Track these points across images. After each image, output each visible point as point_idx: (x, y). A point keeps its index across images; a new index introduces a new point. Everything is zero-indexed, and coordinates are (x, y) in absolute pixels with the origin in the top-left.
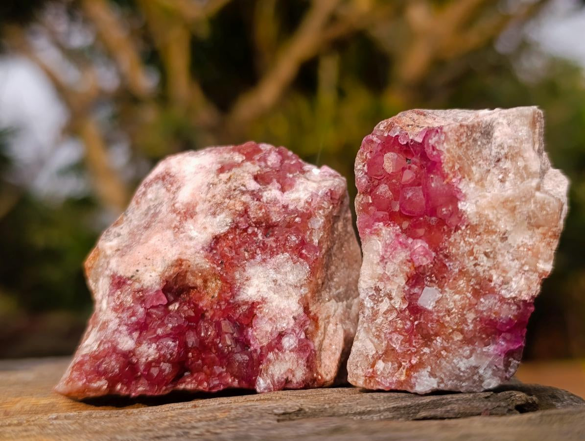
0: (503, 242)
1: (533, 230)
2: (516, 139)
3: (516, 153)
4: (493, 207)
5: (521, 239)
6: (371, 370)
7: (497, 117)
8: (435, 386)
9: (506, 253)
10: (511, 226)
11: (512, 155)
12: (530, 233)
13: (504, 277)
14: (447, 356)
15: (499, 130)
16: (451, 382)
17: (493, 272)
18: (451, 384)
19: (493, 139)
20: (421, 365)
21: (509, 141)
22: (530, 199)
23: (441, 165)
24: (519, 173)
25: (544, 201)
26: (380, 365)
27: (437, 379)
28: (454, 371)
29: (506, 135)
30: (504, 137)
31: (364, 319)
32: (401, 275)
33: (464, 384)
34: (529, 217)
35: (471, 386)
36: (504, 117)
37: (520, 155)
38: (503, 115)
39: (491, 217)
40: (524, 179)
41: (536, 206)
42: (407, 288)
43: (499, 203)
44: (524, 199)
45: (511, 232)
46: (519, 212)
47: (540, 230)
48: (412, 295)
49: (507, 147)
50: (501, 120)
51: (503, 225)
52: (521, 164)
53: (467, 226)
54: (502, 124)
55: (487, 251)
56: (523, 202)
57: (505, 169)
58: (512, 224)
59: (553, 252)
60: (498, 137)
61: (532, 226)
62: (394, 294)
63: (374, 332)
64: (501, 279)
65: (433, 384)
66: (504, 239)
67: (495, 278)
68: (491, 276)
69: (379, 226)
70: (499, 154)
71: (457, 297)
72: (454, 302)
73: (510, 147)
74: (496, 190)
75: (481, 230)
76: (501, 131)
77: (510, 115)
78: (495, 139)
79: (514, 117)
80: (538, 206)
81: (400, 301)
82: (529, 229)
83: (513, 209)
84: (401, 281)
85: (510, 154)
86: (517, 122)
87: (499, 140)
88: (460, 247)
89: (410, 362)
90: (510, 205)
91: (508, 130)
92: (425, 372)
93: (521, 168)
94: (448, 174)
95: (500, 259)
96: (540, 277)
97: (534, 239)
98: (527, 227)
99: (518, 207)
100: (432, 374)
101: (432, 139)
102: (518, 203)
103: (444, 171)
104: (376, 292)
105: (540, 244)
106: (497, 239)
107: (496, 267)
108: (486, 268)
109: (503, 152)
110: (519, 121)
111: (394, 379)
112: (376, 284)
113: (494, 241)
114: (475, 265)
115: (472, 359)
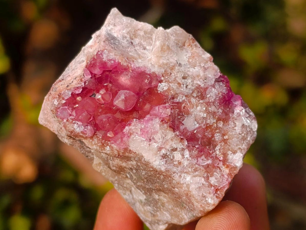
0: (182, 67)
1: (184, 48)
2: (127, 27)
3: (134, 31)
4: (161, 57)
5: (185, 57)
6: (213, 188)
7: (106, 29)
8: (242, 155)
9: (188, 69)
10: (176, 56)
11: (133, 35)
12: (184, 51)
13: (201, 78)
14: (229, 136)
15: (114, 32)
16: (243, 145)
17: (195, 82)
18: (245, 146)
19: (117, 38)
20: (225, 155)
21: (124, 31)
22: (168, 36)
23: (121, 65)
24: (146, 37)
25: (173, 31)
26: (213, 180)
27: (238, 151)
28: (239, 138)
29: (120, 31)
30: (120, 33)
31: (179, 174)
32: (168, 131)
33: (249, 139)
34: (177, 44)
35: (251, 136)
36: (109, 26)
37: (137, 30)
38: (107, 25)
39: (165, 62)
40: (150, 37)
41: (174, 37)
42: (178, 133)
43: (160, 52)
44: (167, 39)
45: (178, 59)
46: (172, 46)
47: (186, 45)
48: (183, 132)
49: (127, 34)
50: (109, 28)
51: (173, 60)
52: (142, 33)
53: (163, 76)
54: (112, 29)
55: (182, 76)
56: (168, 40)
57: (138, 43)
58: (175, 55)
59: (201, 48)
60: (118, 36)
61: (182, 47)
62: (175, 146)
63: (192, 170)
64: (201, 80)
65: (240, 155)
66: (180, 65)
67: (199, 83)
68: (197, 84)
69: (127, 129)
70: (128, 41)
71: (199, 108)
72: (200, 111)
73: (128, 33)
74: (149, 54)
75: (169, 71)
76: (115, 32)
77: (111, 21)
78: (118, 37)
79: (113, 20)
80: (174, 35)
81: (181, 144)
82: (183, 50)
83: (168, 48)
84: (170, 134)
85: (132, 35)
86: (117, 20)
87: (119, 36)
88: (173, 87)
89: (220, 161)
90: (165, 47)
91: (118, 28)
92: (230, 156)
93: (144, 35)
94: (128, 66)
95: (190, 73)
96: (211, 62)
97: (189, 51)
98: (181, 50)
99: (169, 44)
100: (234, 152)
101: (103, 58)
102: (167, 43)
103: (125, 66)
104: (166, 158)
105: (193, 50)
106: (179, 68)
107: (193, 78)
108: (191, 83)
109: (128, 38)
110: (117, 19)
111: (226, 176)
112: (160, 155)
113: (179, 69)
114: (186, 87)
115: (237, 123)
